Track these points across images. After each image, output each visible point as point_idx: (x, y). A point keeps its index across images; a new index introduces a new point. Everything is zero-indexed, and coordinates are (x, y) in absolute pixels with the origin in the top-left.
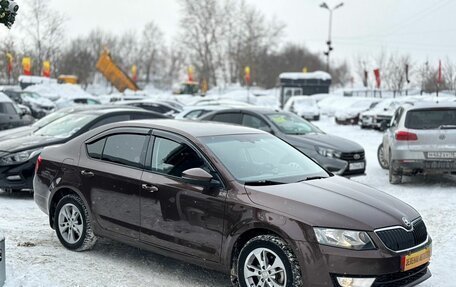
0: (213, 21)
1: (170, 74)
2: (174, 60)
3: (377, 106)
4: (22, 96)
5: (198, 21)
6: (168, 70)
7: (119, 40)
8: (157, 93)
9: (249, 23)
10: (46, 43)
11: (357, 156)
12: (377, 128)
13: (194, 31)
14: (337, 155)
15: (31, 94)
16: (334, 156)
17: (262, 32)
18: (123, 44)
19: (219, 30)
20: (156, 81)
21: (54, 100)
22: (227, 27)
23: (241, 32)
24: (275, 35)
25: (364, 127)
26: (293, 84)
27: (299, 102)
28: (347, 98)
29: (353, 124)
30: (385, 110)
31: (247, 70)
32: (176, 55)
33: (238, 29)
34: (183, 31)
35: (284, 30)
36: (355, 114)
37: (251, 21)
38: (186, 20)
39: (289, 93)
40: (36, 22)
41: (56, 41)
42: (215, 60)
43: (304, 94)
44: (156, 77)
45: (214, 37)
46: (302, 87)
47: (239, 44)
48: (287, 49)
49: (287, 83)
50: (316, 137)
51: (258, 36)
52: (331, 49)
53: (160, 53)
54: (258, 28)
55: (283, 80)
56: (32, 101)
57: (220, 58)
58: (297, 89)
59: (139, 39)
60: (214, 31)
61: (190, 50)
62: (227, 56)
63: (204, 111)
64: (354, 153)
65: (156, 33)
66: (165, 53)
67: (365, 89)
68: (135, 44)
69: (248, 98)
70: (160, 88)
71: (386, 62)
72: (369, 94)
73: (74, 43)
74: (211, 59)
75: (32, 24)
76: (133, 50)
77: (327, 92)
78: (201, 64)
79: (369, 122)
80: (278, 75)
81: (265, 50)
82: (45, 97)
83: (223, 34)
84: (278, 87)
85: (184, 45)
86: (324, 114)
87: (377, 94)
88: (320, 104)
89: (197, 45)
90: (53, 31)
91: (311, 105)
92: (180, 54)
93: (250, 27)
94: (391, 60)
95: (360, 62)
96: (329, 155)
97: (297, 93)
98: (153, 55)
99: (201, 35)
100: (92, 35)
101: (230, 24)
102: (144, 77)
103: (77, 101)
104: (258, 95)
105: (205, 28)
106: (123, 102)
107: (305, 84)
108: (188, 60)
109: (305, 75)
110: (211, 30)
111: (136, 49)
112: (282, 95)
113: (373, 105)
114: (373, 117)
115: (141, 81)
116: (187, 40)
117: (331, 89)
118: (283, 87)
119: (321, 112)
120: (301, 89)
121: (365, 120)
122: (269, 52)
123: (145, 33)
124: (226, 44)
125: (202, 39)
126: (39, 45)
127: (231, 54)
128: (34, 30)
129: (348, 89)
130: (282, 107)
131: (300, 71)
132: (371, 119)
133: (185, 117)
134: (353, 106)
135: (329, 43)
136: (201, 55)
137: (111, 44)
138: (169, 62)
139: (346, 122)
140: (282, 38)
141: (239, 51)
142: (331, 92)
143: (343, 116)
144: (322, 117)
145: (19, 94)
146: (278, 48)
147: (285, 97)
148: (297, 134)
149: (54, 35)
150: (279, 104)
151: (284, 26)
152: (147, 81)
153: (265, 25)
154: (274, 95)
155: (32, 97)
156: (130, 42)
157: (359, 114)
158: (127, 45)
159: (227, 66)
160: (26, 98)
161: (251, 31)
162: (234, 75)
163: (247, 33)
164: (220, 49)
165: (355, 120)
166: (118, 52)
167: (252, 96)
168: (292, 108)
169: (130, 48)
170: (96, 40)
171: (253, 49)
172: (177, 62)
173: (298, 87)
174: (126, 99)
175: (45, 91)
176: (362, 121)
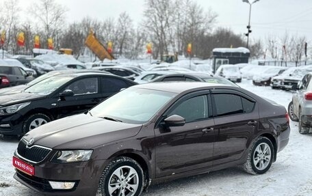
0: (167, 12)
1: (136, 49)
2: (139, 39)
3: (284, 72)
4: (31, 62)
5: (157, 12)
6: (134, 46)
7: (102, 25)
8: (126, 62)
9: (192, 13)
10: (52, 27)
12: (284, 89)
13: (154, 19)
15: (37, 61)
17: (201, 20)
18: (104, 27)
19: (171, 18)
20: (126, 53)
21: (53, 65)
22: (177, 16)
23: (186, 20)
24: (210, 22)
25: (274, 88)
26: (222, 56)
27: (227, 69)
28: (261, 66)
29: (266, 85)
30: (290, 75)
31: (190, 45)
32: (140, 35)
33: (184, 18)
34: (146, 19)
35: (216, 18)
36: (268, 78)
37: (193, 12)
38: (148, 11)
39: (220, 63)
40: (45, 12)
41: (59, 25)
42: (168, 39)
43: (230, 63)
44: (126, 51)
45: (167, 22)
46: (229, 58)
47: (185, 28)
48: (218, 32)
49: (218, 55)
51: (197, 23)
52: (250, 31)
53: (129, 34)
54: (198, 17)
55: (215, 53)
56: (38, 66)
57: (171, 38)
58: (225, 60)
59: (116, 24)
60: (167, 19)
61: (150, 32)
62: (176, 36)
63: (156, 75)
65: (127, 20)
66: (133, 35)
67: (273, 60)
68: (113, 27)
69: (190, 66)
70: (130, 58)
72: (277, 63)
73: (71, 27)
74: (165, 38)
75: (43, 14)
76: (111, 32)
77: (247, 62)
78: (158, 42)
79: (278, 84)
80: (212, 50)
81: (203, 32)
83: (173, 21)
84: (211, 58)
85: (146, 29)
86: (244, 78)
87: (284, 64)
88: (241, 70)
89: (155, 28)
90: (57, 18)
91: (236, 71)
92: (143, 34)
93: (192, 16)
94: (292, 40)
95: (270, 42)
97: (225, 63)
98: (124, 36)
99: (159, 22)
100: (84, 21)
101: (179, 15)
102: (119, 50)
103: (70, 66)
104: (197, 64)
105: (161, 17)
106: (101, 67)
107: (231, 56)
108: (149, 39)
109: (231, 50)
110: (165, 18)
111: (113, 31)
112: (214, 64)
113: (281, 72)
114: (281, 80)
115: (116, 53)
116: (149, 25)
117: (249, 60)
118: (215, 58)
119: (242, 76)
120: (228, 60)
121: (275, 83)
122: (205, 34)
123: (120, 20)
124: (176, 28)
125: (159, 24)
126: (47, 27)
127: (179, 35)
128: (44, 17)
129: (261, 60)
130: (214, 72)
131: (229, 47)
132: (280, 82)
133: (142, 79)
134: (266, 72)
135: (248, 27)
136: (158, 35)
137: (97, 27)
138: (136, 40)
139: (261, 84)
140: (215, 24)
141: (184, 33)
142: (249, 63)
143: (258, 79)
144: (243, 80)
145: (29, 61)
146: (212, 31)
147: (216, 66)
149: (58, 21)
150: (212, 70)
151: (216, 16)
152: (121, 53)
153: (203, 14)
154: (208, 63)
155: (38, 63)
156: (110, 26)
157: (270, 78)
158: (107, 28)
159: (176, 44)
160: (34, 64)
161: (193, 19)
162: (180, 49)
163: (190, 21)
164: (172, 31)
165: (268, 83)
166: (101, 33)
167: (193, 64)
168: (221, 73)
169: (110, 30)
170: (86, 25)
171: (194, 31)
172: (141, 40)
173: (226, 58)
174: (103, 66)
175: (48, 59)
176: (273, 83)
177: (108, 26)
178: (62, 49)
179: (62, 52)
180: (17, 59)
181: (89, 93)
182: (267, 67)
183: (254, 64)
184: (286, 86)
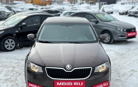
4: (12, 8)
8: (57, 6)
11: (133, 30)
12: (135, 16)
14: (125, 30)
15: (15, 7)
16: (123, 31)
20: (58, 2)
21: (22, 9)
25: (130, 16)
27: (106, 7)
28: (123, 5)
36: (126, 11)
39: (102, 4)
43: (107, 4)
46: (107, 2)
50: (115, 23)
56: (15, 10)
58: (105, 3)
63: (71, 13)
64: (131, 29)
69: (88, 7)
70: (59, 4)
72: (130, 3)
79: (132, 14)
82: (19, 8)
84: (98, 2)
86: (114, 11)
87: (134, 3)
88: (113, 8)
91: (110, 8)
96: (121, 30)
97: (105, 4)
103: (30, 9)
106: (45, 9)
113: (133, 8)
117: (117, 2)
118: (100, 2)
119: (114, 10)
121: (130, 13)
130: (100, 9)
132: (132, 13)
133: (64, 15)
134: (125, 8)
139: (123, 14)
143: (122, 12)
144: (114, 12)
145: (11, 7)
147: (101, 6)
148: (108, 22)
150: (98, 8)
157: (128, 11)
160: (13, 9)
165: (126, 13)
168: (103, 9)
173: (105, 2)
175: (20, 6)
178: (27, 1)
179: (27, 2)
180: (5, 7)
181: (35, 24)
182: (125, 6)
183: (119, 4)
184: (136, 15)
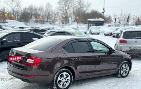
0: (68, 2)
1: (54, 19)
2: (55, 15)
5: (63, 2)
7: (38, 8)
9: (80, 3)
10: (15, 9)
13: (62, 6)
17: (84, 6)
18: (39, 10)
19: (70, 5)
20: (50, 21)
22: (73, 4)
23: (77, 6)
24: (88, 7)
25: (114, 37)
26: (92, 22)
27: (93, 28)
28: (109, 27)
29: (110, 36)
32: (56, 13)
33: (76, 5)
34: (59, 6)
35: (91, 5)
37: (80, 2)
38: (60, 2)
40: (12, 3)
41: (18, 9)
42: (69, 15)
43: (95, 26)
44: (50, 20)
45: (68, 7)
46: (95, 23)
47: (76, 10)
48: (92, 11)
49: (90, 22)
51: (82, 7)
52: (104, 11)
53: (51, 13)
54: (82, 5)
55: (89, 21)
57: (70, 14)
58: (93, 24)
59: (45, 8)
60: (68, 5)
61: (60, 12)
65: (50, 6)
66: (53, 13)
67: (115, 24)
68: (43, 10)
70: (50, 23)
71: (123, 15)
72: (116, 26)
73: (24, 9)
74: (67, 14)
75: (11, 3)
76: (43, 12)
77: (103, 25)
79: (115, 35)
80: (87, 20)
82: (10, 26)
83: (71, 6)
84: (87, 24)
85: (59, 10)
87: (119, 26)
88: (100, 29)
89: (63, 10)
90: (18, 5)
91: (97, 29)
93: (80, 4)
95: (114, 15)
98: (49, 13)
99: (64, 7)
100: (30, 7)
101: (74, 4)
102: (46, 20)
103: (20, 28)
105: (66, 5)
107: (96, 22)
108: (60, 15)
109: (96, 20)
110: (67, 5)
111: (44, 11)
113: (117, 29)
114: (116, 33)
116: (60, 8)
118: (89, 23)
119: (100, 31)
120: (94, 24)
122: (86, 12)
123: (46, 6)
124: (72, 10)
125: (65, 8)
126: (13, 10)
127: (74, 13)
128: (11, 5)
129: (110, 24)
130: (88, 30)
131: (95, 18)
134: (110, 30)
135: (104, 9)
136: (64, 13)
137: (36, 10)
138: (54, 15)
139: (108, 35)
140: (90, 8)
141: (76, 12)
142: (104, 25)
143: (107, 33)
144: (100, 33)
146: (89, 11)
147: (89, 27)
149: (18, 7)
151: (91, 4)
152: (47, 21)
153: (85, 4)
155: (6, 26)
156: (42, 9)
157: (112, 32)
158: (41, 10)
159: (73, 17)
160: (3, 27)
161: (80, 6)
162: (75, 19)
163: (79, 6)
164: (70, 11)
166: (38, 12)
169: (42, 11)
171: (81, 11)
172: (56, 16)
174: (35, 27)
175: (11, 24)
176: (113, 35)
177: (41, 9)
182: (111, 27)
183: (107, 26)
